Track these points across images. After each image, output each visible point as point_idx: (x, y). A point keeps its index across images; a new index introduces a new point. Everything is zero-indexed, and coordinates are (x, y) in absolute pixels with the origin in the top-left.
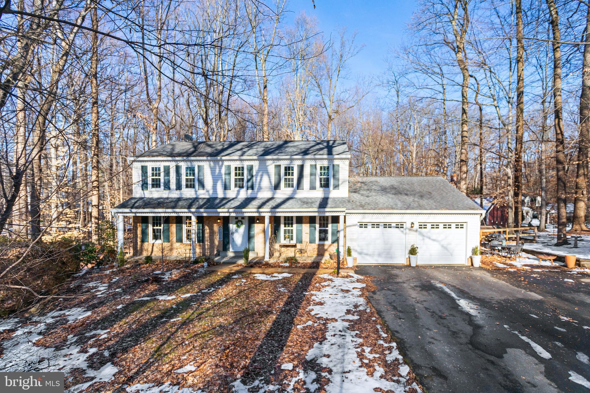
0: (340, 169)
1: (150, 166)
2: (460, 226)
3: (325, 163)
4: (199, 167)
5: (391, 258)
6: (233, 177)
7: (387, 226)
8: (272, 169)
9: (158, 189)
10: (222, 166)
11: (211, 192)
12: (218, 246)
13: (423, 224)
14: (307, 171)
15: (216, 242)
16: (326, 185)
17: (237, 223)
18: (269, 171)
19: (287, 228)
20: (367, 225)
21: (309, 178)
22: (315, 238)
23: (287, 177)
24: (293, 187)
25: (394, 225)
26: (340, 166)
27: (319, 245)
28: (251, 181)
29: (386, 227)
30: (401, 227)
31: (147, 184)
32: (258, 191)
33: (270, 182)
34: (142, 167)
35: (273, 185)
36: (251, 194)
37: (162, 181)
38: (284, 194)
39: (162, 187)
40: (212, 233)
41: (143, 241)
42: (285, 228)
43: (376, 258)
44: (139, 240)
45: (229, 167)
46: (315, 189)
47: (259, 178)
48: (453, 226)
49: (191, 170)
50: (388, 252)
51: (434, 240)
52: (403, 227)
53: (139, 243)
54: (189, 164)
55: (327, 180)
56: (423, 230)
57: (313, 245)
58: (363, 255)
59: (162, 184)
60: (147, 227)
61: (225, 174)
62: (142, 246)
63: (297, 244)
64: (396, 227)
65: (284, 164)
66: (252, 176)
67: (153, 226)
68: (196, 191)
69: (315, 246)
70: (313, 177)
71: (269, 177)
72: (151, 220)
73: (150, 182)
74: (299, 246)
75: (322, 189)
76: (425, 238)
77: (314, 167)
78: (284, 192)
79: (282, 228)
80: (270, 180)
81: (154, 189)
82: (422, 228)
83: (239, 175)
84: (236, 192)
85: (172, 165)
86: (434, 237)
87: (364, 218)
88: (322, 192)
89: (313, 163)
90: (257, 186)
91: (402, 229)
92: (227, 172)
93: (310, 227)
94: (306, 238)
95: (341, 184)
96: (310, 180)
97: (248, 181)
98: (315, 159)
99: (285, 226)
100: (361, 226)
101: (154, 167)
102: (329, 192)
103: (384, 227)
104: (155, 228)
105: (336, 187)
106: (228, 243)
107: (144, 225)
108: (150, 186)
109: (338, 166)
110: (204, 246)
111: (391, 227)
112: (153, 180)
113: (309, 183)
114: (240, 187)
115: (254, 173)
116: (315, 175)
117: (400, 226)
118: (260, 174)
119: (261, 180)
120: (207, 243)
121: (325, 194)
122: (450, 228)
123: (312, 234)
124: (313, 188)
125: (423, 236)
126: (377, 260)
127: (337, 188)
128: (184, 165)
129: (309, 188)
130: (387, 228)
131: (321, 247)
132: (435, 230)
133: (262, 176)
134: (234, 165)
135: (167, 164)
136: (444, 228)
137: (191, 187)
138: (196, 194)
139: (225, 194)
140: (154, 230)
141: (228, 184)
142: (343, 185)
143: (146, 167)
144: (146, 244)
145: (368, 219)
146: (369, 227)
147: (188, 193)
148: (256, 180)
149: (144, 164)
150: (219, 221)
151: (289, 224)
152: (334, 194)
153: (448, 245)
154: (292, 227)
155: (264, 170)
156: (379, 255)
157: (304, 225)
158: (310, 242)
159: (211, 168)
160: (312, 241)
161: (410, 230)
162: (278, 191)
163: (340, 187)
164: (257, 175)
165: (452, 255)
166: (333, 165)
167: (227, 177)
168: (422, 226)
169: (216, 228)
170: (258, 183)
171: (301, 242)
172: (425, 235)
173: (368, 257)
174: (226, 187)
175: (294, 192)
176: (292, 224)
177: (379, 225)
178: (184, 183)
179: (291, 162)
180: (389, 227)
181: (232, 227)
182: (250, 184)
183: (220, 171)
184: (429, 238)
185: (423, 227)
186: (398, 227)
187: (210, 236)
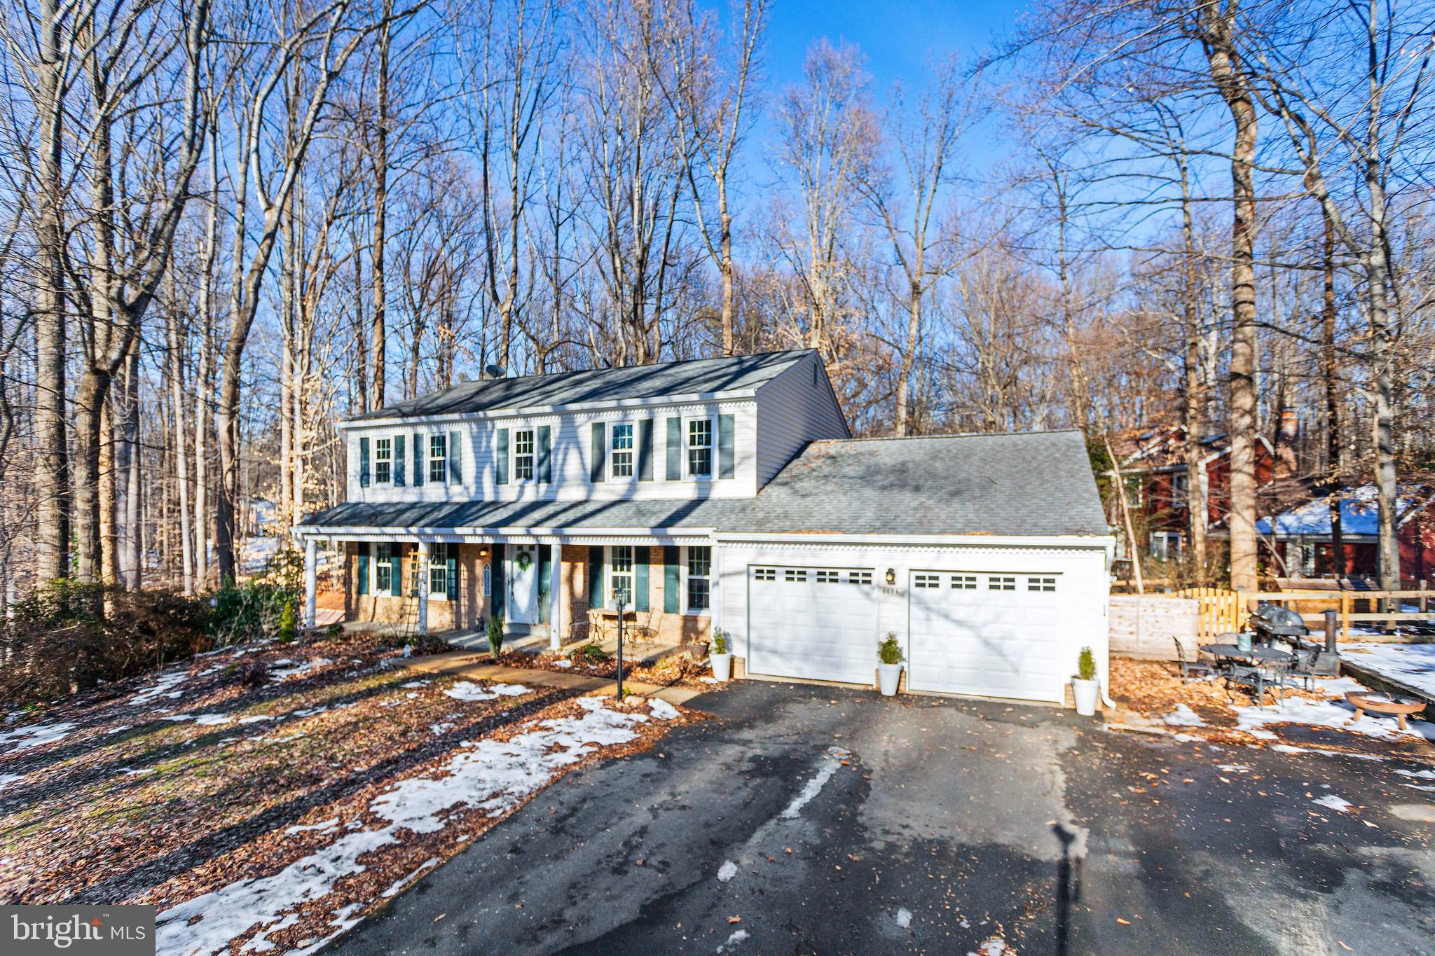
0: (736, 425)
1: (374, 436)
2: (1044, 583)
3: (701, 413)
4: (452, 435)
5: (837, 666)
6: (513, 454)
7: (826, 576)
8: (586, 435)
9: (385, 485)
10: (492, 431)
11: (472, 490)
12: (484, 609)
13: (927, 574)
14: (660, 434)
15: (480, 602)
16: (702, 467)
17: (519, 559)
18: (581, 439)
19: (619, 574)
20: (773, 572)
21: (665, 452)
22: (678, 601)
23: (619, 451)
24: (630, 474)
25: (844, 574)
26: (736, 419)
27: (686, 618)
28: (546, 462)
29: (824, 580)
30: (864, 582)
31: (368, 474)
32: (559, 486)
33: (583, 464)
34: (362, 439)
35: (589, 471)
36: (547, 492)
37: (392, 468)
38: (612, 492)
39: (392, 481)
40: (472, 580)
41: (359, 593)
42: (616, 574)
43: (796, 663)
44: (354, 590)
45: (504, 433)
46: (679, 478)
47: (560, 457)
48: (1022, 582)
49: (439, 441)
50: (826, 649)
51: (960, 623)
52: (869, 582)
53: (354, 596)
54: (435, 429)
55: (706, 455)
56: (928, 592)
57: (673, 616)
58: (764, 653)
59: (392, 475)
60: (367, 563)
61: (499, 449)
62: (358, 600)
63: (638, 614)
64: (852, 581)
65: (611, 419)
66: (548, 452)
67: (378, 560)
68: (446, 488)
69: (675, 621)
70: (673, 449)
71: (581, 454)
72: (373, 550)
73: (373, 471)
74: (641, 619)
75: (693, 478)
76: (933, 616)
77: (675, 423)
78: (612, 486)
79: (608, 572)
80: (582, 459)
81: (380, 485)
82: (923, 585)
83: (525, 451)
84: (518, 489)
85: (408, 433)
86: (960, 614)
87: (761, 554)
88: (693, 485)
89: (673, 414)
90: (558, 473)
91: (866, 587)
92: (502, 445)
93: (666, 572)
94: (657, 599)
95: (739, 464)
96: (668, 455)
97: (540, 463)
98: (677, 405)
99: (615, 569)
100: (759, 575)
101: (381, 438)
102: (709, 486)
103: (819, 580)
104: (381, 565)
105: (727, 471)
106: (502, 604)
107: (363, 558)
108: (373, 479)
109: (731, 418)
110: (459, 606)
111: (836, 581)
112: (379, 465)
113: (664, 464)
114: (526, 476)
115: (552, 446)
116: (679, 444)
117: (859, 578)
118: (563, 446)
119: (564, 460)
120: (464, 601)
121: (700, 489)
122: (1012, 588)
123: (670, 590)
124: (673, 476)
125: (928, 609)
126: (798, 669)
127: (729, 475)
128: (426, 433)
129: (664, 475)
130: (827, 585)
131: (690, 624)
132: (965, 594)
133: (567, 449)
134: (515, 427)
135: (399, 432)
136: (992, 587)
137: (439, 480)
138: (447, 493)
139: (496, 493)
140: (379, 569)
141: (502, 470)
142: (742, 467)
143: (367, 439)
144: (364, 597)
145: (772, 557)
146: (781, 578)
147: (433, 492)
148: (556, 460)
149: (363, 434)
150: (483, 553)
151: (622, 563)
152: (722, 489)
153: (1003, 638)
154: (629, 570)
155: (570, 436)
156: (806, 656)
157: (652, 567)
158: (666, 611)
159: (473, 437)
160: (670, 608)
161: (885, 590)
162: (598, 485)
163: (737, 472)
164: (557, 449)
165: (1016, 671)
166: (720, 417)
167: (502, 455)
168: (927, 580)
169: (479, 569)
170: (558, 467)
171: (646, 609)
172: (933, 606)
173: (775, 660)
174: (499, 479)
175: (633, 488)
176: (629, 563)
177: (804, 573)
178: (427, 471)
179: (625, 415)
180: (831, 580)
181: (510, 566)
182: (543, 469)
183: (488, 442)
184: (946, 616)
185: (927, 582)
186: (856, 582)
187: (469, 585)
